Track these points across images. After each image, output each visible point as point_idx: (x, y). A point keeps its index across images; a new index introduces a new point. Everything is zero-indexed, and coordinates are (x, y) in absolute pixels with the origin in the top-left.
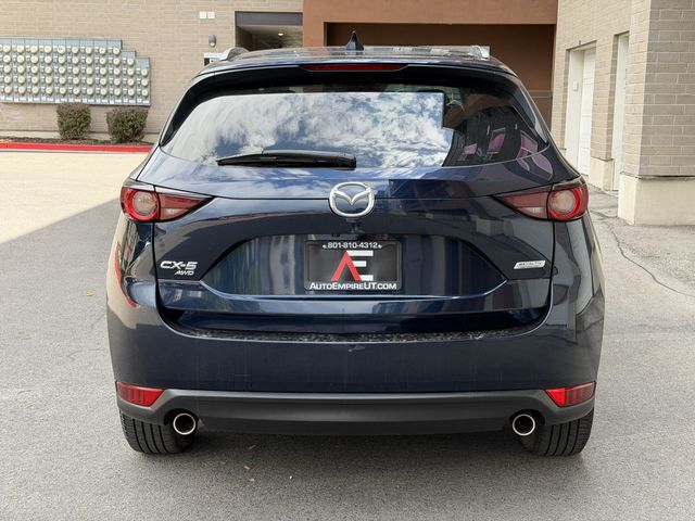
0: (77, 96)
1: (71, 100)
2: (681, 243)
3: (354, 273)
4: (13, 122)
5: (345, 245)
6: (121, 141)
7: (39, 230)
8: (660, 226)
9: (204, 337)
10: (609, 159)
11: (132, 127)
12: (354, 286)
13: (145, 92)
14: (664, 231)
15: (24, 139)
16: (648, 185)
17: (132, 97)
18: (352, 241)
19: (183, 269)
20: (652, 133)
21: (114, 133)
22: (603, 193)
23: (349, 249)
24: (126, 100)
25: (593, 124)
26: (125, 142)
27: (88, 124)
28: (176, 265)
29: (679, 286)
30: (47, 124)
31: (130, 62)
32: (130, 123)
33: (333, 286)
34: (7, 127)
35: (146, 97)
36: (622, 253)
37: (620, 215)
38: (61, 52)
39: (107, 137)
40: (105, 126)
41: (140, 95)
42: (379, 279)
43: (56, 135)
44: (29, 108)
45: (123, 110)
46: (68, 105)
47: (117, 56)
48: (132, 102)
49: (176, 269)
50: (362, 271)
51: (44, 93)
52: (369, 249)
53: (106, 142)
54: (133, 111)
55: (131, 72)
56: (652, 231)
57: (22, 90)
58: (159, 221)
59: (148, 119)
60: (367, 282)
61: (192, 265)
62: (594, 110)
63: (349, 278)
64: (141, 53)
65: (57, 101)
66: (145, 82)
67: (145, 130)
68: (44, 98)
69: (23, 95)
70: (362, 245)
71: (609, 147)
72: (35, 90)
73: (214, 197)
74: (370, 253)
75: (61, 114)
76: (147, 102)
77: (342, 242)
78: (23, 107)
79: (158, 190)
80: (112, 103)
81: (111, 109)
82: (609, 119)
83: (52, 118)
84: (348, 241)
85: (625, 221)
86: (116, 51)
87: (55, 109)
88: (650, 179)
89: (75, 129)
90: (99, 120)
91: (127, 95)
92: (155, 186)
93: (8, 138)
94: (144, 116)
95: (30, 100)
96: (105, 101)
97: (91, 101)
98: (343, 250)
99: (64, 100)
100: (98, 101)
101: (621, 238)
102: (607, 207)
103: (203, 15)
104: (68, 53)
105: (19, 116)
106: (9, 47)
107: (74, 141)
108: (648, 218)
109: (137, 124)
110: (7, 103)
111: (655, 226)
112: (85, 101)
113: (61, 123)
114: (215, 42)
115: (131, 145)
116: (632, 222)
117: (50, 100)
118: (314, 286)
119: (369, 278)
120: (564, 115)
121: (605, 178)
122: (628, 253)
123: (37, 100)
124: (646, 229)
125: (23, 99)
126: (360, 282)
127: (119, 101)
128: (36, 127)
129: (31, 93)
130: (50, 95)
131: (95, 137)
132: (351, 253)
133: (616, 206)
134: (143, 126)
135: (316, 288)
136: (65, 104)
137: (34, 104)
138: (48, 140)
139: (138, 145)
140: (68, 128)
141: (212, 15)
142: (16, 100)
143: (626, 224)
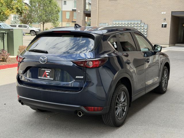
3: (46, 75)
5: (45, 69)
12: (46, 78)
13: (146, 33)
28: (20, 71)
31: (143, 26)
38: (126, 24)
41: (144, 34)
42: (50, 77)
47: (140, 24)
50: (48, 75)
52: (49, 71)
55: (142, 28)
61: (22, 71)
63: (45, 76)
64: (146, 23)
66: (146, 31)
73: (25, 58)
74: (49, 72)
76: (146, 36)
86: (139, 23)
103: (162, 13)
104: (128, 24)
106: (118, 23)
114: (165, 20)
119: (48, 77)
126: (47, 77)
132: (46, 71)
135: (40, 78)
141: (165, 13)
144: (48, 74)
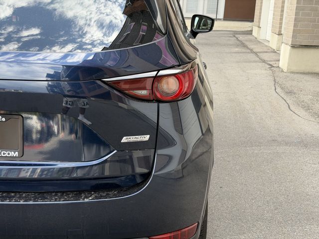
2: (310, 85)
8: (301, 73)
10: (280, 34)
14: (302, 76)
16: (295, 50)
20: (299, 21)
22: (275, 52)
25: (274, 14)
29: (302, 112)
36: (275, 89)
37: (280, 66)
56: (296, 76)
62: (274, 8)
71: (281, 27)
82: (281, 12)
85: (282, 70)
88: (297, 47)
101: (277, 79)
102: (274, 61)
108: (294, 69)
111: (297, 73)
116: (285, 70)
120: (261, 9)
121: (277, 44)
122: (279, 90)
124: (292, 75)
133: (279, 60)
143: (282, 71)
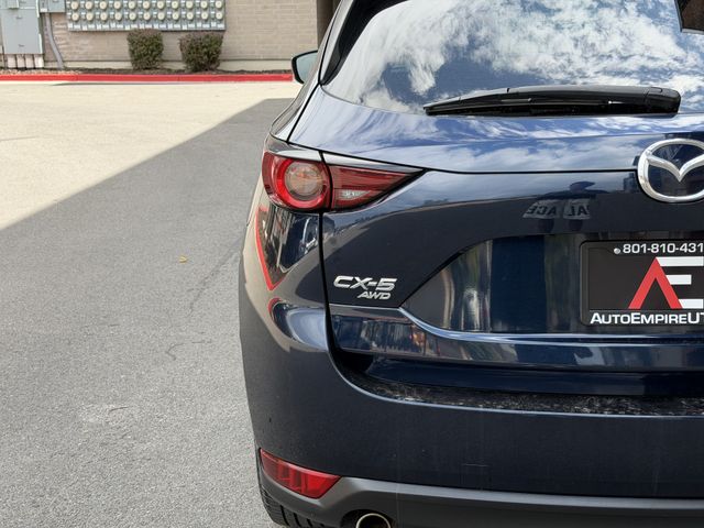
0: (148, 21)
1: (142, 26)
4: (81, 52)
5: (655, 248)
6: (195, 70)
7: (118, 175)
9: (410, 401)
11: (207, 54)
12: (669, 319)
13: (219, 15)
15: (94, 69)
17: (206, 21)
18: (667, 241)
19: (372, 289)
21: (188, 61)
23: (661, 254)
24: (199, 25)
26: (200, 71)
27: (160, 53)
28: (360, 282)
30: (118, 53)
32: (205, 50)
33: (632, 319)
34: (76, 57)
35: (221, 20)
39: (181, 66)
40: (179, 54)
41: (214, 19)
43: (127, 65)
44: (99, 36)
45: (198, 36)
46: (139, 31)
48: (206, 26)
49: (360, 290)
50: (682, 291)
51: (114, 20)
52: (698, 253)
53: (179, 72)
54: (207, 36)
57: (90, 16)
58: (329, 210)
59: (223, 45)
60: (694, 312)
61: (388, 283)
63: (657, 302)
65: (127, 28)
66: (219, 4)
67: (221, 57)
68: (113, 25)
69: (91, 22)
70: (684, 248)
72: (104, 16)
73: (425, 170)
74: (700, 261)
75: (132, 42)
76: (221, 26)
77: (649, 242)
78: (93, 36)
79: (328, 158)
80: (185, 28)
81: (183, 35)
83: (123, 47)
84: (660, 241)
87: (125, 36)
89: (147, 58)
90: (172, 47)
91: (200, 19)
92: (321, 152)
93: (78, 69)
94: (219, 41)
95: (99, 27)
96: (177, 26)
97: (163, 27)
98: (651, 257)
99: (134, 26)
100: (170, 27)
105: (87, 45)
107: (147, 71)
109: (212, 50)
110: (75, 32)
112: (156, 27)
113: (132, 52)
115: (207, 74)
117: (120, 27)
118: (597, 318)
119: (697, 303)
123: (106, 27)
125: (92, 27)
126: (680, 311)
127: (192, 26)
128: (106, 57)
129: (100, 19)
130: (120, 21)
131: (168, 66)
132: (664, 262)
134: (218, 52)
135: (602, 321)
136: (135, 30)
137: (103, 32)
138: (120, 71)
139: (214, 74)
140: (140, 57)
142: (85, 28)
144: (686, 280)
